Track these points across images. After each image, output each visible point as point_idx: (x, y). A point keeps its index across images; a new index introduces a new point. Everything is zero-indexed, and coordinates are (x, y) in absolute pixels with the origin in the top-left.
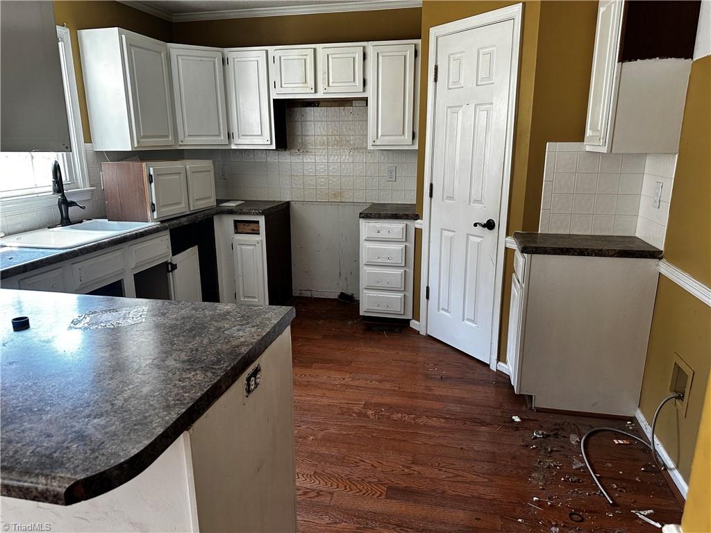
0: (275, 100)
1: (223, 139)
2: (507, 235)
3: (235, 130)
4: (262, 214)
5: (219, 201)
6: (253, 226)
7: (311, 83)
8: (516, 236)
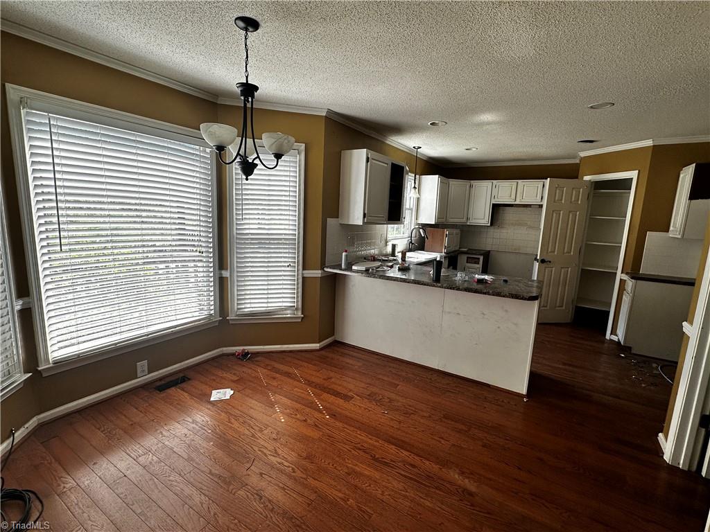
0: (493, 204)
1: (464, 220)
2: (622, 273)
3: (470, 216)
4: (481, 255)
5: (460, 248)
6: (477, 260)
7: (513, 197)
8: (627, 274)
